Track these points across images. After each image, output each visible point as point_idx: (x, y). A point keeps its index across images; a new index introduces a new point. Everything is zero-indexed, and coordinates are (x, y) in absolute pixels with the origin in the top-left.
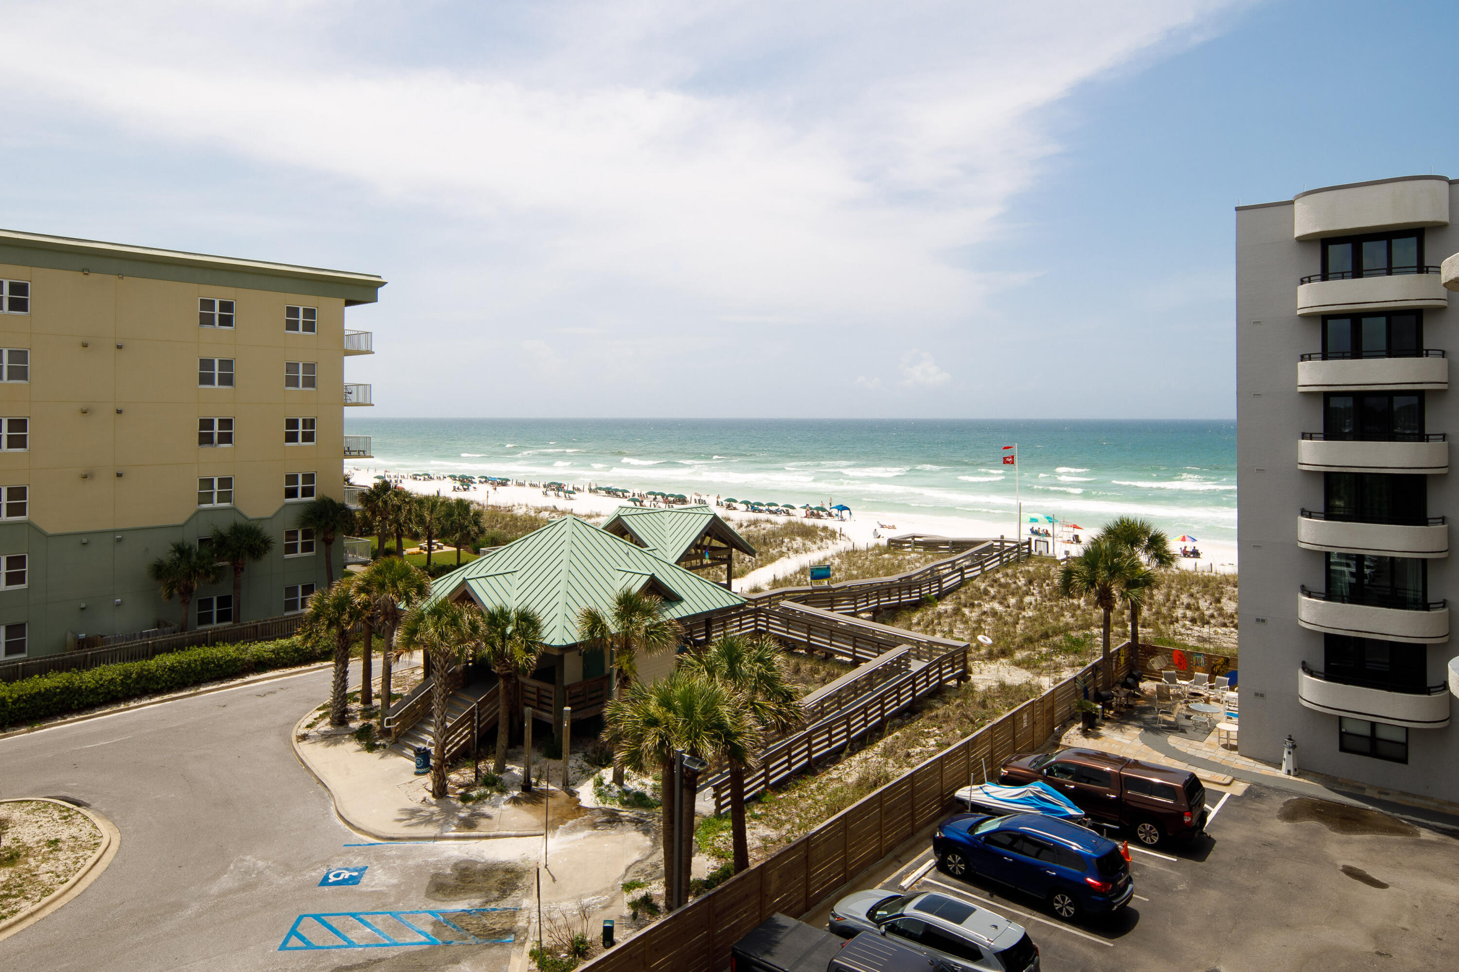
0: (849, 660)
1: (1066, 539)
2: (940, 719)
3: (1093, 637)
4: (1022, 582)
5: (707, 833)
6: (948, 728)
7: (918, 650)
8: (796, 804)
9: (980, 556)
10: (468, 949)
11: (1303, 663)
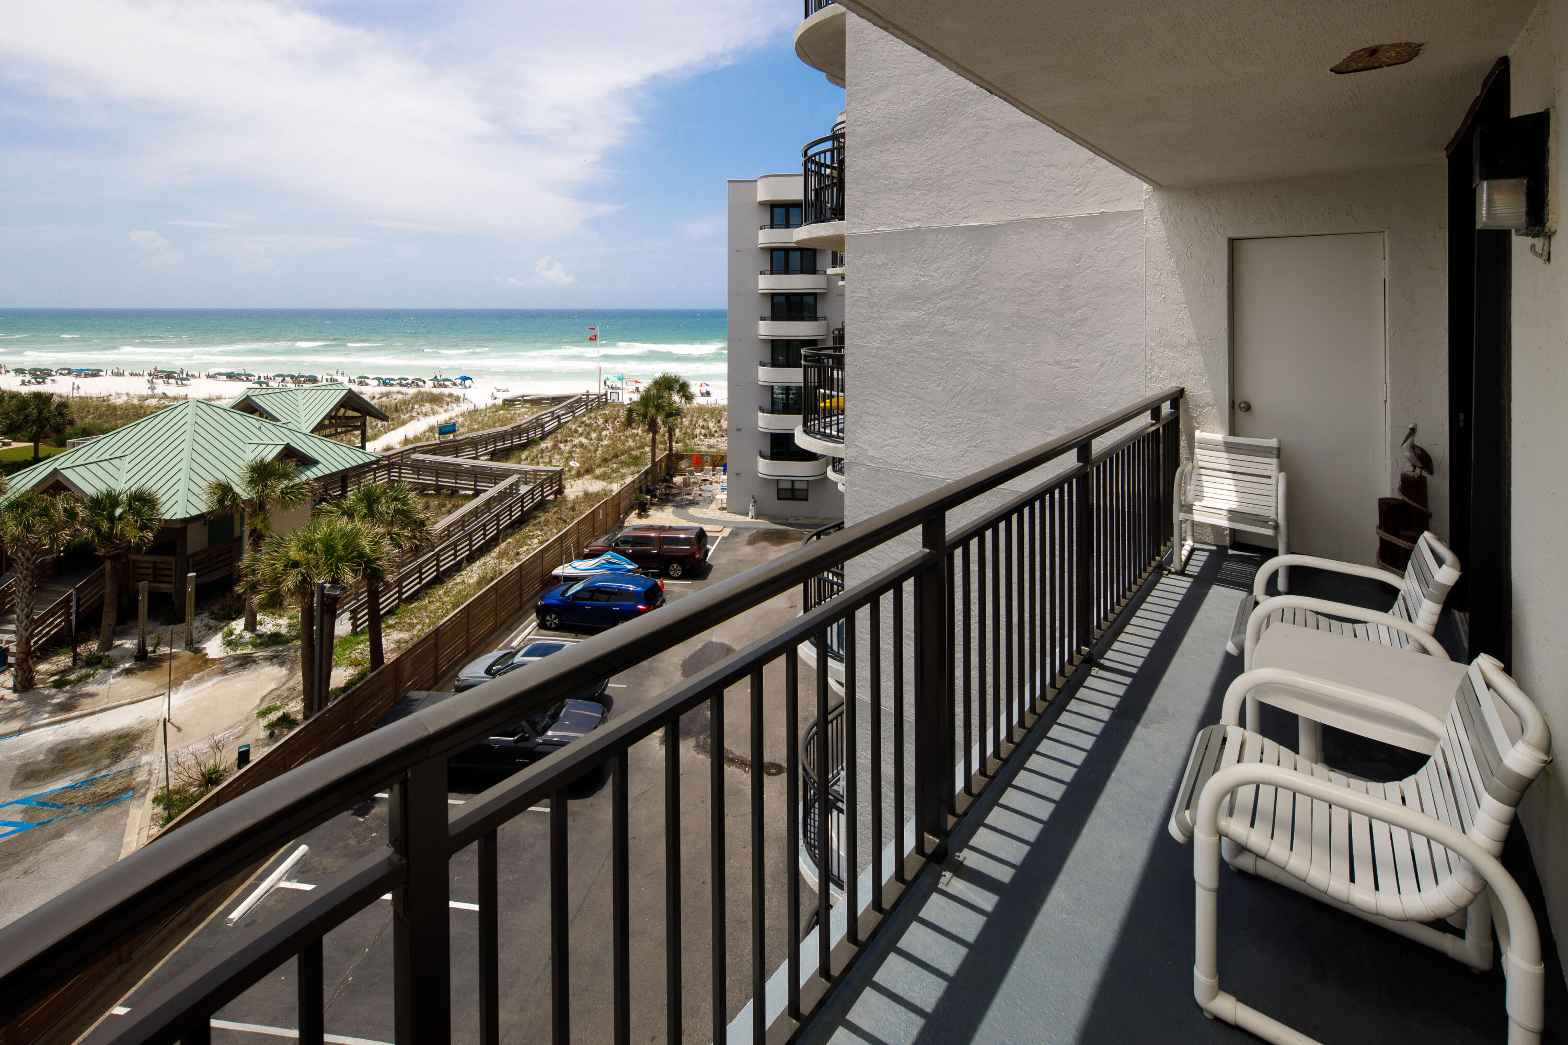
0: (471, 493)
1: (630, 390)
2: (542, 524)
3: (646, 453)
4: (601, 421)
5: (344, 650)
6: (548, 529)
7: (525, 477)
8: (426, 608)
9: (572, 406)
10: (73, 820)
11: (760, 452)
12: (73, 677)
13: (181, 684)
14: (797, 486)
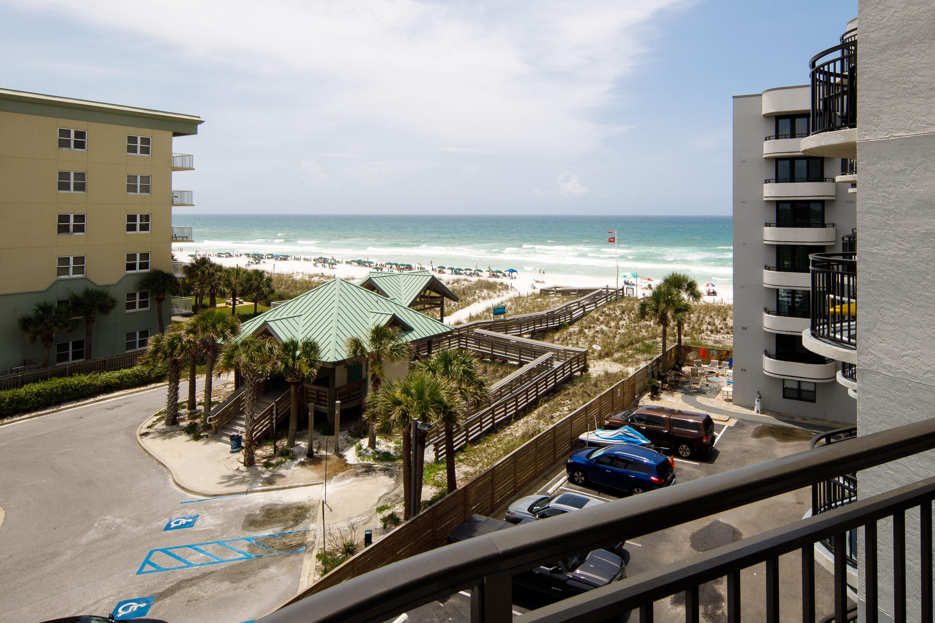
0: (517, 363)
1: (644, 287)
2: (571, 395)
3: (657, 343)
4: (618, 312)
5: (430, 473)
6: (576, 400)
7: (558, 355)
8: (485, 451)
9: (594, 298)
10: (274, 558)
11: (766, 351)
12: (274, 462)
13: (332, 478)
14: (804, 387)
